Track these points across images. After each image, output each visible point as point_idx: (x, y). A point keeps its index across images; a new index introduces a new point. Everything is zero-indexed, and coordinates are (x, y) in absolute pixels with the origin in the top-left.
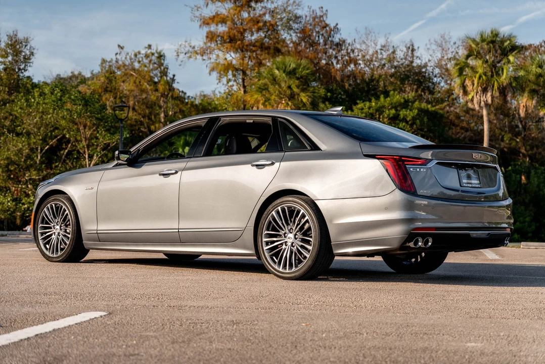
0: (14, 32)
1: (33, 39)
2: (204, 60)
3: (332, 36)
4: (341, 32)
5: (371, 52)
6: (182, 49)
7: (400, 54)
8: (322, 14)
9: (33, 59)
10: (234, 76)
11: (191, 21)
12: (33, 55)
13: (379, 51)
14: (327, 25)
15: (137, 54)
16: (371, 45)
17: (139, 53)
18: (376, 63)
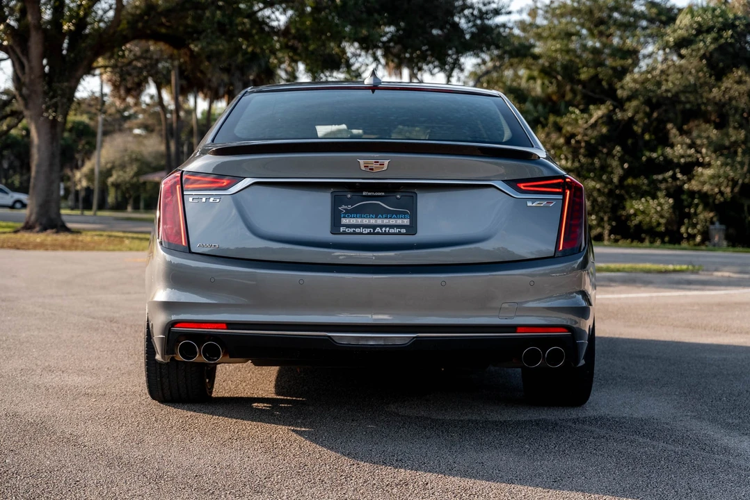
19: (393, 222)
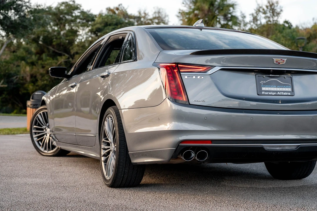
19: (284, 89)
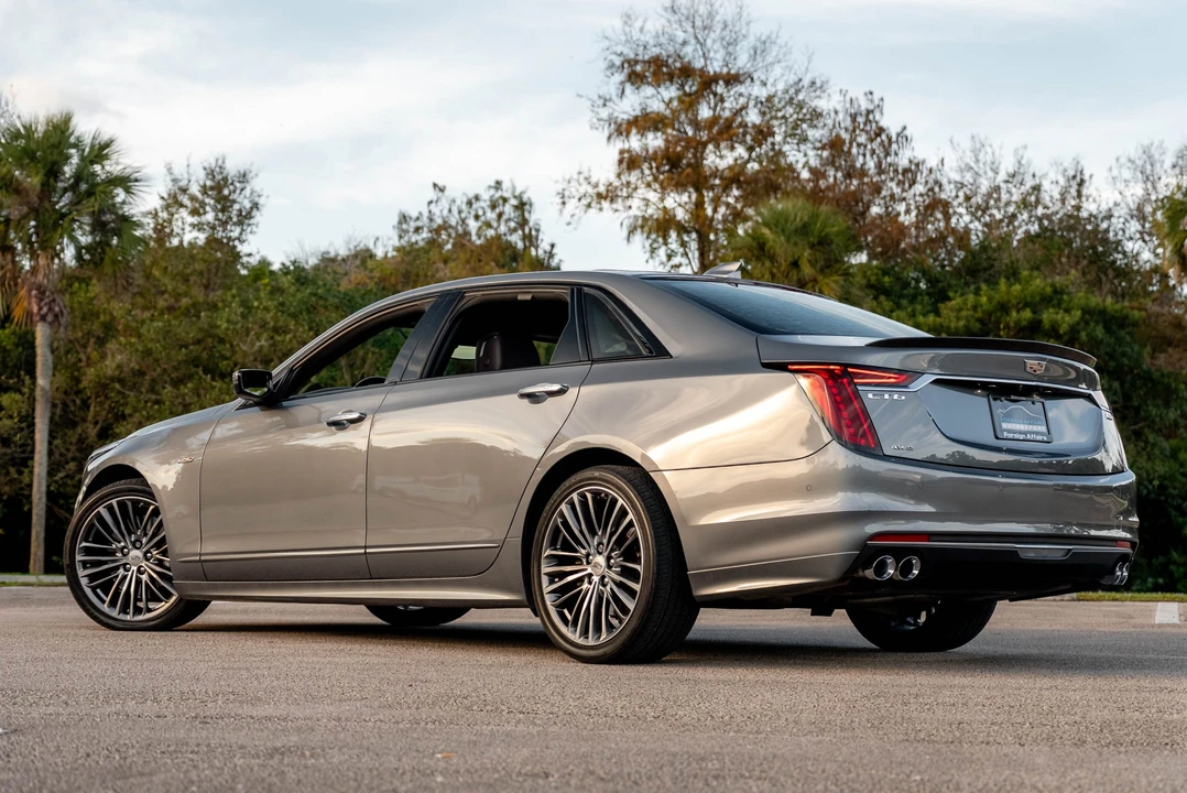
0: (217, 160)
1: (257, 175)
2: (616, 211)
3: (893, 153)
4: (913, 144)
5: (984, 189)
6: (573, 190)
7: (1051, 192)
8: (871, 107)
9: (258, 217)
10: (683, 244)
11: (591, 128)
12: (258, 209)
13: (1003, 186)
14: (880, 131)
15: (473, 201)
16: (985, 173)
17: (477, 198)
18: (995, 212)
19: (1035, 428)
